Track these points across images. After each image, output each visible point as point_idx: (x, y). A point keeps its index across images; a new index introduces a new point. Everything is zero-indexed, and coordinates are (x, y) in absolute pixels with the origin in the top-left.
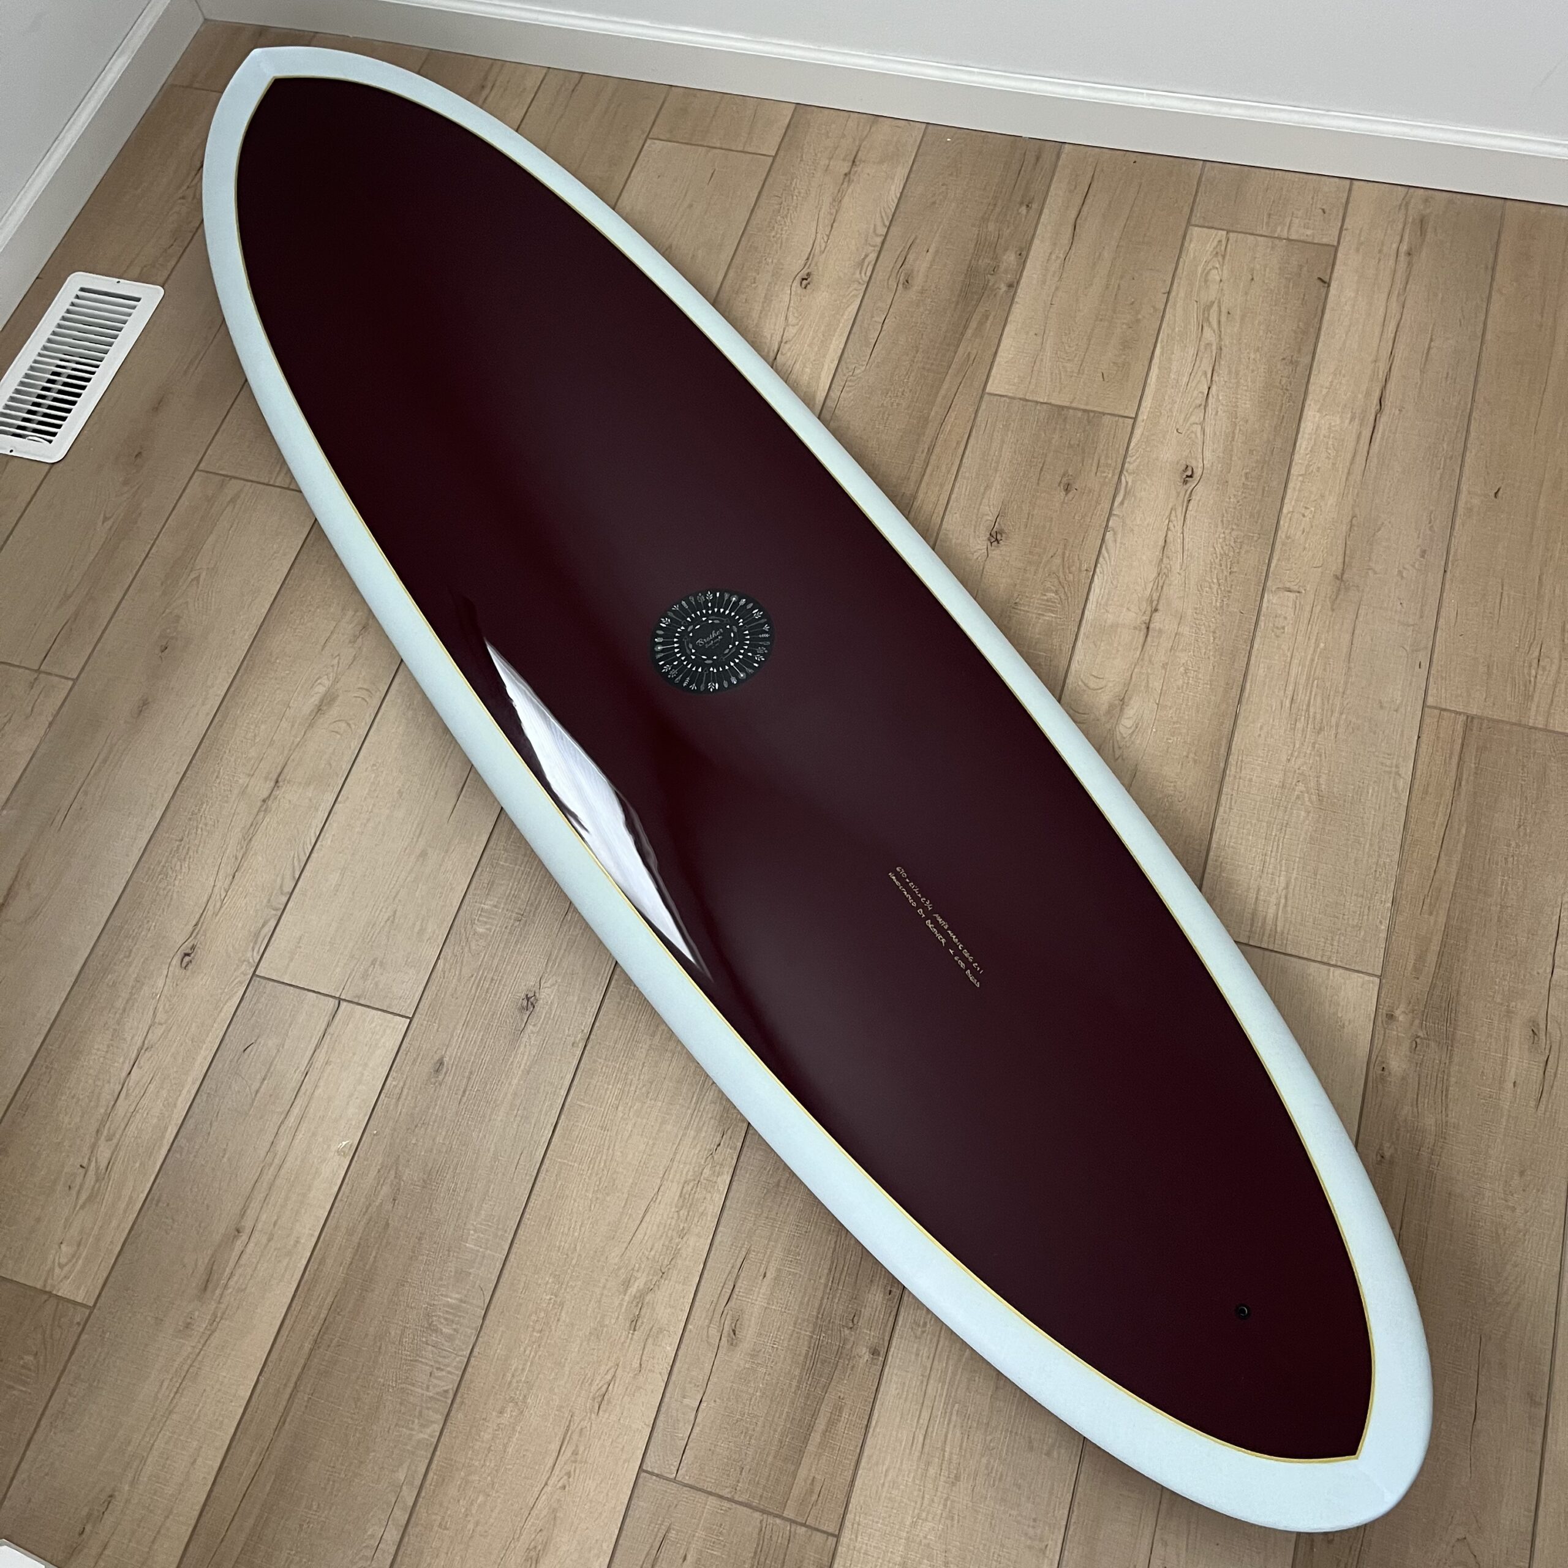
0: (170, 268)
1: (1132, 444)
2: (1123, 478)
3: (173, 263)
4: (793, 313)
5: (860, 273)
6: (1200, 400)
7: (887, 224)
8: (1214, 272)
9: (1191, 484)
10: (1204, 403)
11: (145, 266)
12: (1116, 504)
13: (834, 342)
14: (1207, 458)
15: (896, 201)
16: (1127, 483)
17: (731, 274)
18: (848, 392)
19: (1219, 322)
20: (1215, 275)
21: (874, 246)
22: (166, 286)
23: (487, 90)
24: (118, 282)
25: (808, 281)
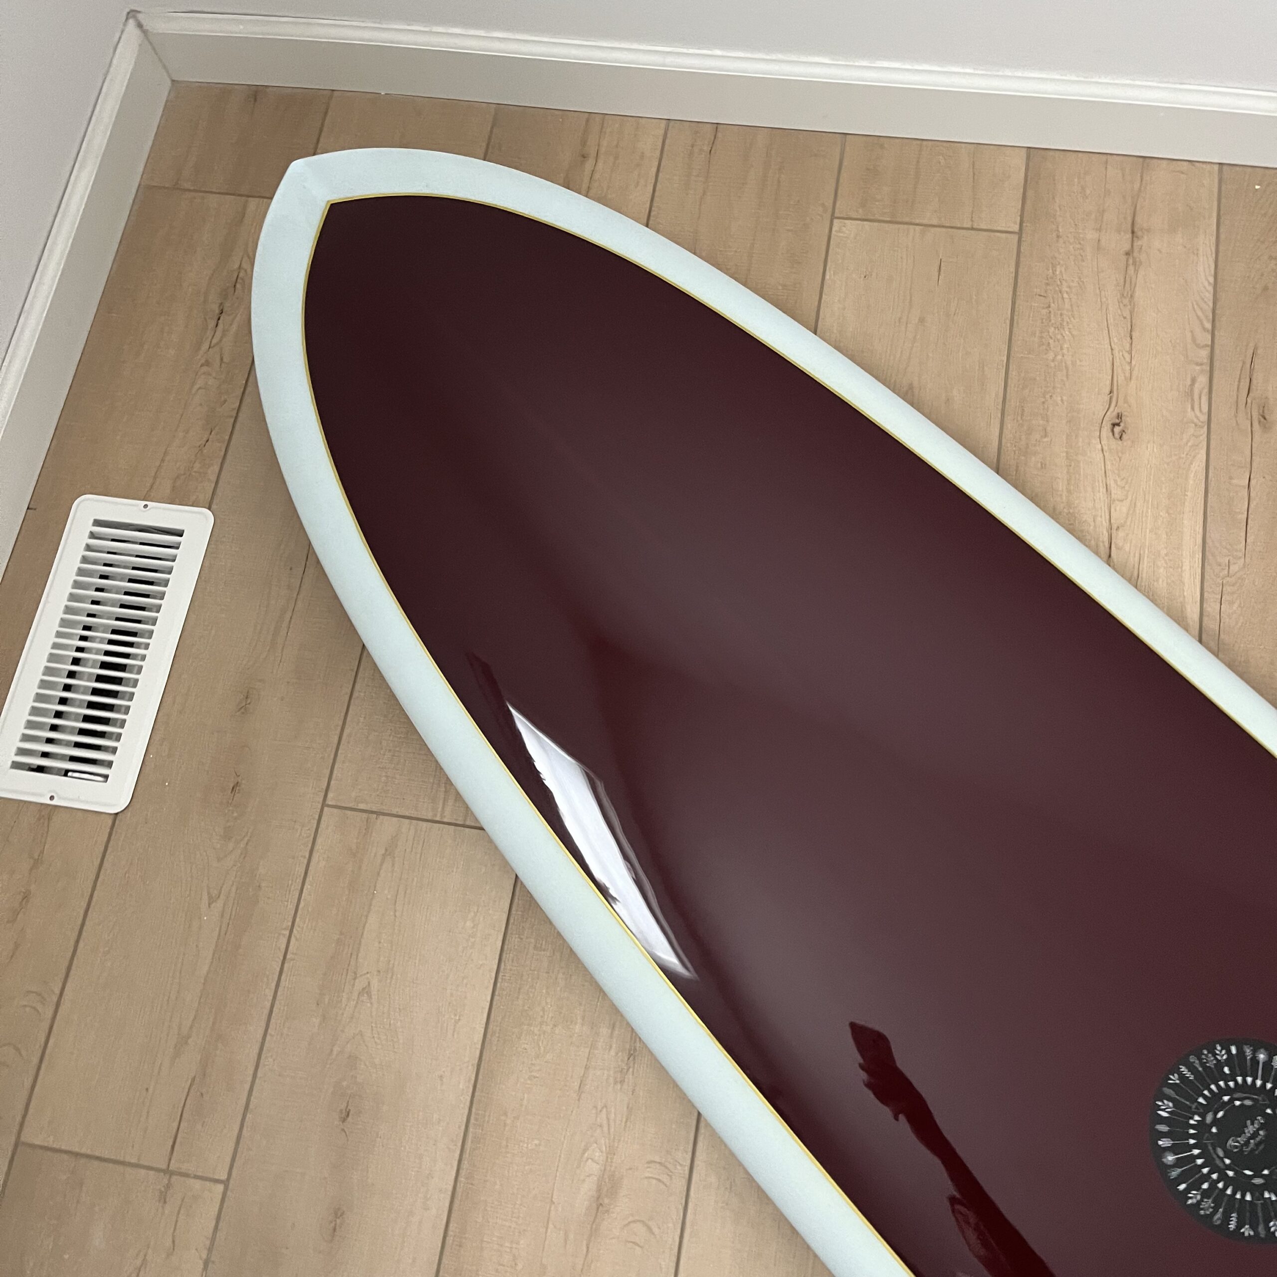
0: (213, 478)
3: (216, 468)
4: (1115, 481)
5: (1193, 408)
7: (1208, 326)
11: (178, 477)
13: (1185, 522)
15: (1211, 289)
17: (1009, 425)
18: (1231, 603)
21: (1201, 364)
22: (214, 507)
23: (589, 165)
24: (146, 506)
25: (1122, 424)
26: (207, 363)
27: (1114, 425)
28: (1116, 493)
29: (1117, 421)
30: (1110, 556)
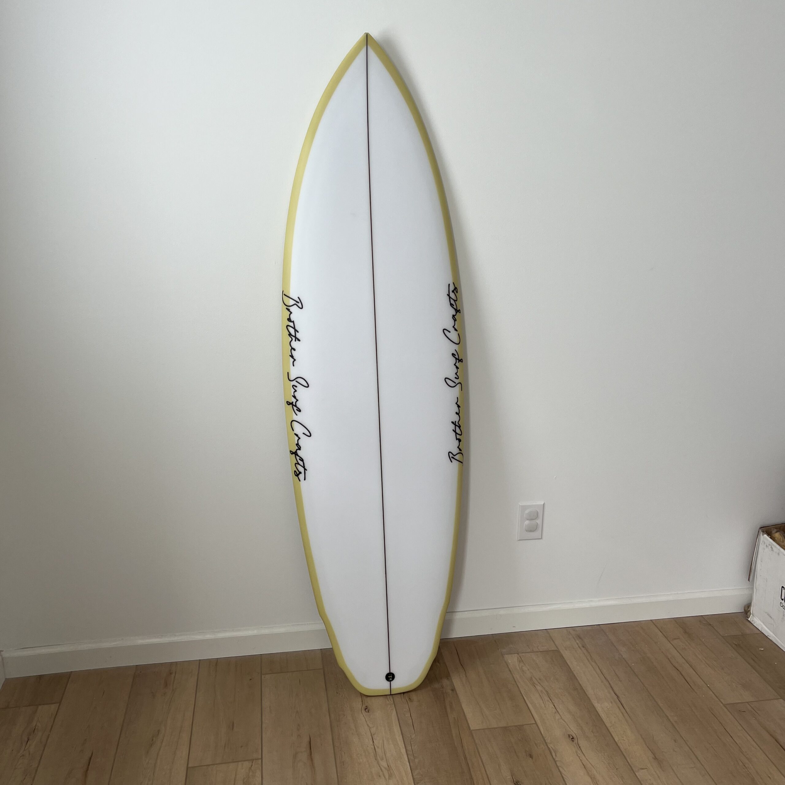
1: (542, 733)
2: (549, 746)
5: (388, 700)
6: (554, 710)
8: (523, 667)
9: (576, 741)
10: (556, 711)
12: (554, 757)
13: (394, 729)
14: (574, 730)
16: (551, 747)
18: (415, 746)
19: (539, 683)
20: (525, 668)
23: (173, 676)
26: (23, 755)
27: (365, 709)
28: (371, 725)
29: (366, 708)
30: (373, 742)
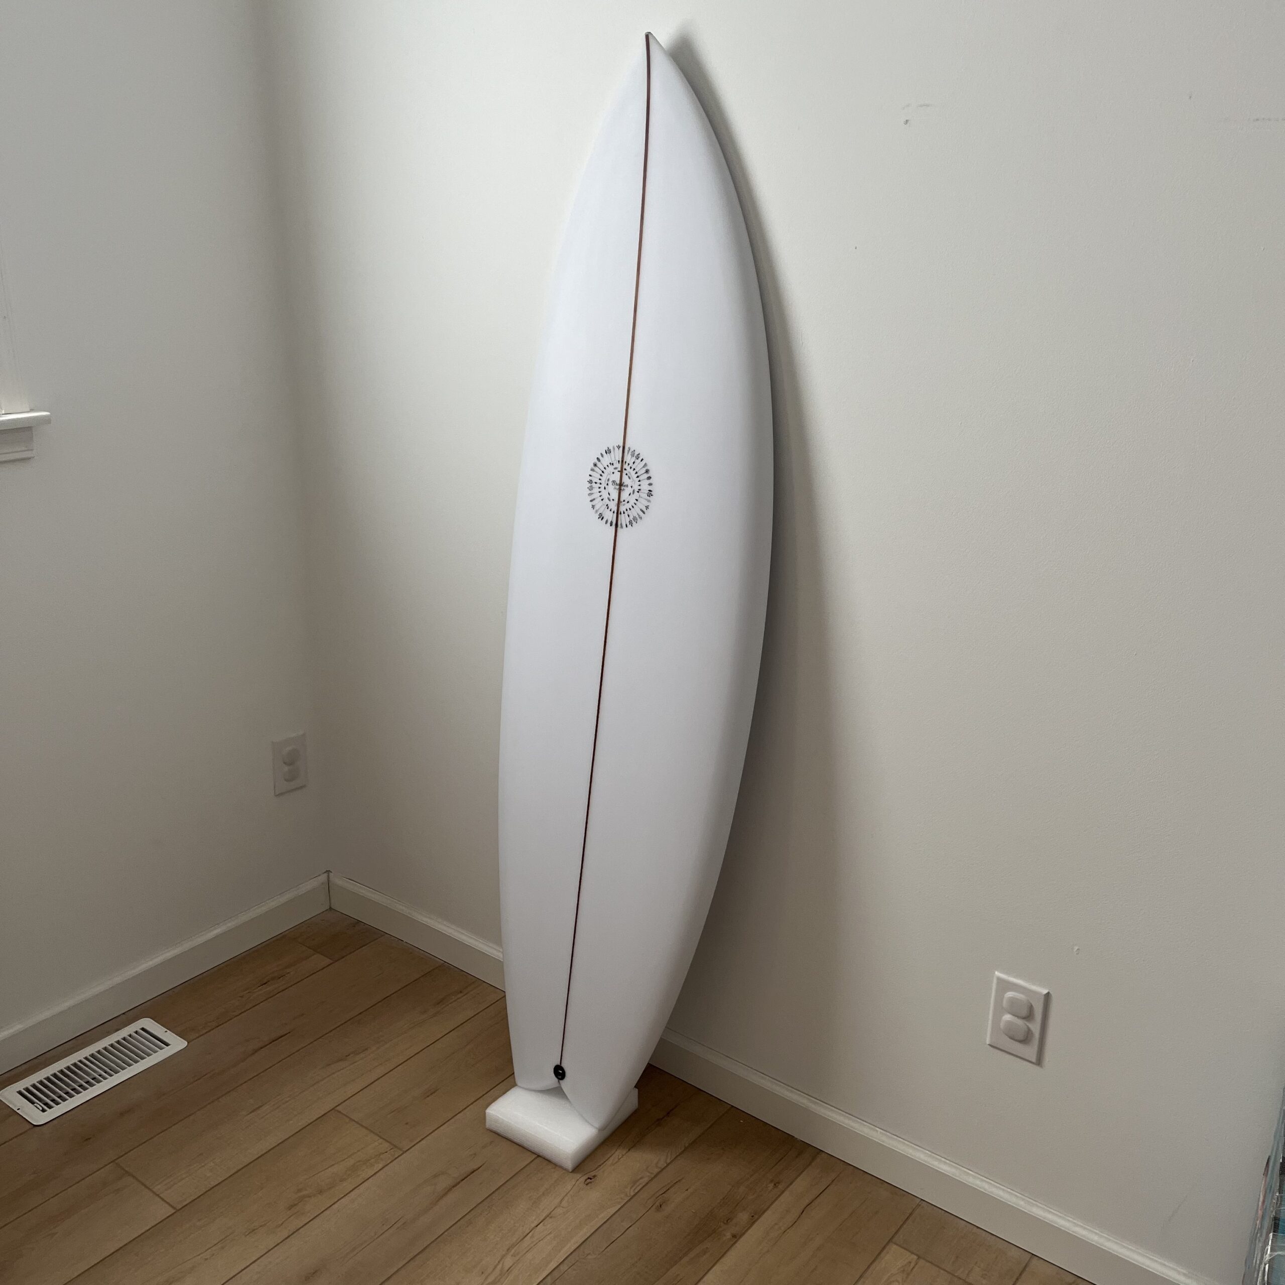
0: (201, 1034)
3: (205, 1031)
4: (568, 1199)
5: (631, 1188)
7: (669, 1161)
11: (189, 1028)
18: (574, 1270)
21: (651, 1173)
22: (190, 1043)
24: (166, 1031)
25: (592, 1180)
27: (589, 1178)
28: (564, 1203)
29: (592, 1178)
30: (537, 1226)
